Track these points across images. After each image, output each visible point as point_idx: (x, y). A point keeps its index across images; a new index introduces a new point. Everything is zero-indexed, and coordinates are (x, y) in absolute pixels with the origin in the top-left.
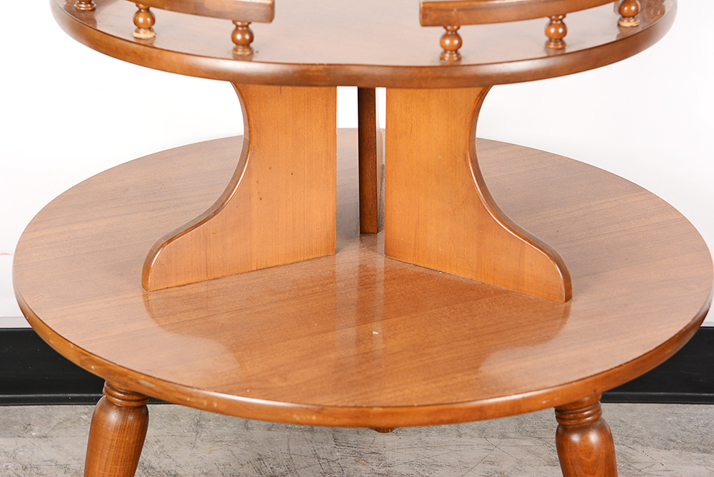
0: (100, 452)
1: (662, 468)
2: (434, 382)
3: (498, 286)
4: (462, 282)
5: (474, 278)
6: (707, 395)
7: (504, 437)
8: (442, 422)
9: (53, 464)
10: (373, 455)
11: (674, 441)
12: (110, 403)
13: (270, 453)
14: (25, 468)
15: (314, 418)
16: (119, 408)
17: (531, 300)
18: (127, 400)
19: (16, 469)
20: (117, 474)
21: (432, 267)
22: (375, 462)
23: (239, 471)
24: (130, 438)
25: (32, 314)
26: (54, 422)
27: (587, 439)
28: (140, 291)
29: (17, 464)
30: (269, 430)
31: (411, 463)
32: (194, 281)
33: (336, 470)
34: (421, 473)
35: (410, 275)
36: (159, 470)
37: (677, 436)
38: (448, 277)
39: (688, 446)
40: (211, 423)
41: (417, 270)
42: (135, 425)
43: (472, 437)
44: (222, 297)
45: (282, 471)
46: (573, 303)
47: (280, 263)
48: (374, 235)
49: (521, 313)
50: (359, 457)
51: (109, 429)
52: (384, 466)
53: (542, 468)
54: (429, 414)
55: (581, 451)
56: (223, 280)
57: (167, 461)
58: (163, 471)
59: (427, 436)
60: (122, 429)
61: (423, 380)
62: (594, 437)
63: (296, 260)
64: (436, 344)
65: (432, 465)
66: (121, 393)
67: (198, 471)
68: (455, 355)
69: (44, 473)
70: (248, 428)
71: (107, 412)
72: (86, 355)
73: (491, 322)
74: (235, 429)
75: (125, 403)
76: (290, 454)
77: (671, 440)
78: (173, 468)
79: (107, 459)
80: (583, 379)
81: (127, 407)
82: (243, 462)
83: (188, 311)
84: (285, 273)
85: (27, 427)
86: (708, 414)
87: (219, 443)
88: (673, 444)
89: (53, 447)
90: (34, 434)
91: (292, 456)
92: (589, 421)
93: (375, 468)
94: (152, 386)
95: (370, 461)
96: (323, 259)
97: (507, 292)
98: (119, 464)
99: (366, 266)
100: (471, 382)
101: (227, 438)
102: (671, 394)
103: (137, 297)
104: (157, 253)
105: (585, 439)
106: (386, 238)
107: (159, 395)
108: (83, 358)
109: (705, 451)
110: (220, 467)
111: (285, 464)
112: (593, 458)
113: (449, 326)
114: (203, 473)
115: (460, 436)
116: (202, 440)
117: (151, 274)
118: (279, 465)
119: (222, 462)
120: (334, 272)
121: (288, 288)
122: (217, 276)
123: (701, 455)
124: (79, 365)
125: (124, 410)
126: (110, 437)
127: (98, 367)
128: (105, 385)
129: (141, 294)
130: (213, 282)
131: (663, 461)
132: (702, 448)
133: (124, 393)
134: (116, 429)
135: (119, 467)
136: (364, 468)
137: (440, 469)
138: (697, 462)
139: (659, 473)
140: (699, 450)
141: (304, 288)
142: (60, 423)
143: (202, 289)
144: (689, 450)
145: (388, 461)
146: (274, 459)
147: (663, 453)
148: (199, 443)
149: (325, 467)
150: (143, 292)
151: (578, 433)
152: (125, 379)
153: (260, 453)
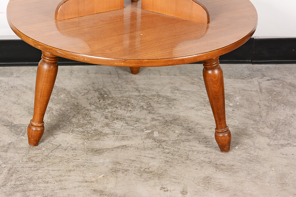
0: (41, 79)
1: (229, 84)
2: (165, 51)
3: (183, 19)
4: (170, 17)
5: (174, 16)
6: (241, 61)
7: (175, 75)
8: (169, 65)
9: (22, 86)
10: (132, 82)
11: (232, 76)
12: (44, 62)
13: (97, 82)
14: (12, 87)
15: (123, 64)
16: (48, 63)
17: (195, 23)
18: (51, 60)
19: (9, 88)
20: (47, 87)
21: (159, 12)
22: (133, 84)
23: (87, 87)
24: (52, 74)
25: (15, 29)
26: (21, 72)
27: (214, 72)
28: (54, 21)
29: (9, 86)
30: (96, 74)
31: (145, 84)
32: (73, 17)
33: (120, 87)
34: (149, 87)
35: (151, 15)
36: (59, 87)
37: (233, 74)
38: (164, 16)
39: (237, 77)
40: (76, 72)
41: (153, 13)
42: (54, 69)
43: (165, 75)
44: (84, 23)
45: (101, 87)
46: (210, 24)
47: (104, 11)
48: (136, 2)
49: (193, 28)
50: (127, 82)
51: (44, 71)
52: (136, 85)
53: (189, 85)
54: (165, 62)
55: (212, 76)
56: (84, 17)
57: (61, 85)
58: (60, 88)
59: (149, 75)
60: (49, 71)
61: (161, 50)
62: (216, 72)
63: (110, 10)
64: (164, 38)
65: (152, 85)
66: (48, 58)
67: (72, 88)
68: (171, 42)
69: (19, 89)
70: (88, 74)
71: (43, 65)
72: (36, 42)
73: (182, 31)
74: (84, 74)
75: (50, 61)
76: (104, 82)
77: (231, 76)
78: (64, 87)
79: (44, 82)
80: (218, 49)
81: (51, 63)
82: (88, 85)
83: (73, 27)
84: (106, 15)
85: (12, 74)
86: (242, 67)
87: (79, 79)
88: (231, 77)
89: (21, 80)
90: (14, 76)
91: (105, 82)
92: (215, 66)
93: (133, 86)
94: (62, 53)
95: (131, 84)
96: (119, 10)
97: (186, 20)
98: (48, 83)
99: (135, 12)
100: (178, 51)
101: (81, 77)
102: (229, 61)
103: (53, 23)
104: (60, 6)
105: (213, 72)
106: (142, 2)
107: (64, 56)
108: (35, 43)
109: (242, 79)
110: (80, 86)
111: (102, 85)
112: (216, 79)
113: (168, 32)
114: (74, 88)
115: (161, 75)
116: (73, 78)
117: (58, 14)
118: (100, 85)
119: (80, 84)
120: (123, 14)
121: (108, 20)
122: (82, 16)
123: (241, 80)
124: (34, 46)
125: (49, 64)
126: (45, 74)
127: (41, 47)
128: (42, 55)
129: (55, 22)
130: (81, 18)
131: (229, 82)
132: (241, 78)
133: (49, 58)
134: (47, 71)
135: (48, 84)
136: (129, 86)
137: (155, 86)
138: (240, 82)
139: (228, 86)
140: (240, 78)
141: (114, 20)
142: (23, 72)
143: (77, 20)
144: (237, 78)
145: (137, 84)
146: (98, 83)
147: (229, 80)
148: (72, 78)
149: (116, 86)
150: (55, 21)
151: (211, 70)
152: (52, 51)
153: (93, 81)
